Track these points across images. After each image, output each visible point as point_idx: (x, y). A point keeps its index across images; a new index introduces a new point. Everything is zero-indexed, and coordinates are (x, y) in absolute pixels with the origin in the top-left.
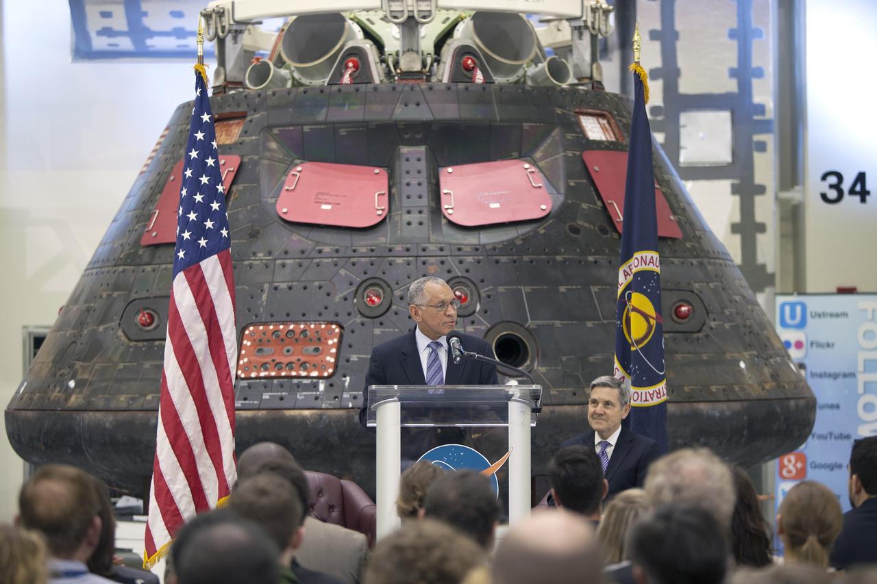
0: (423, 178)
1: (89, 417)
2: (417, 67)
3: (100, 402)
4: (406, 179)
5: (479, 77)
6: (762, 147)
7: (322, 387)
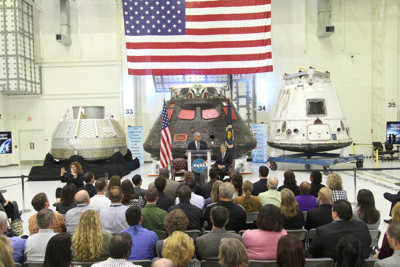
0: (200, 112)
1: (153, 147)
2: (199, 96)
3: (155, 145)
4: (197, 112)
5: (208, 97)
6: (250, 103)
7: (185, 143)
